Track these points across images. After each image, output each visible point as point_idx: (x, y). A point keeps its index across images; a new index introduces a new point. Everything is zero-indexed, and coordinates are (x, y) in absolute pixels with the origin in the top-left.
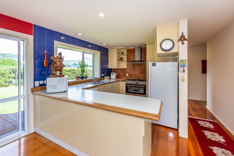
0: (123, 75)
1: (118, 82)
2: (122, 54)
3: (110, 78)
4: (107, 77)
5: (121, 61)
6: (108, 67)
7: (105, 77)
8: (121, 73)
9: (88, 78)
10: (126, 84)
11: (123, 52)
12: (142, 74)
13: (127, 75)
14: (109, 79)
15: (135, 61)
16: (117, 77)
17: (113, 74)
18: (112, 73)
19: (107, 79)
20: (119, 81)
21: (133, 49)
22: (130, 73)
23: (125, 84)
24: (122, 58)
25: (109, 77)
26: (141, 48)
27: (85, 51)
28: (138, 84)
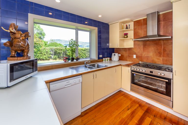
0: (129, 56)
1: (120, 67)
2: (127, 28)
3: (111, 60)
4: (106, 59)
5: (125, 38)
6: (109, 46)
7: (104, 59)
8: (126, 54)
9: (80, 60)
10: (132, 71)
11: (128, 26)
12: (160, 56)
13: (135, 56)
14: (109, 61)
15: (147, 37)
16: (121, 59)
17: (115, 55)
18: (113, 54)
19: (106, 61)
20: (120, 65)
21: (144, 19)
22: (138, 54)
23: (130, 71)
24: (126, 34)
25: (109, 58)
26: (159, 16)
27: (79, 28)
28: (153, 74)
